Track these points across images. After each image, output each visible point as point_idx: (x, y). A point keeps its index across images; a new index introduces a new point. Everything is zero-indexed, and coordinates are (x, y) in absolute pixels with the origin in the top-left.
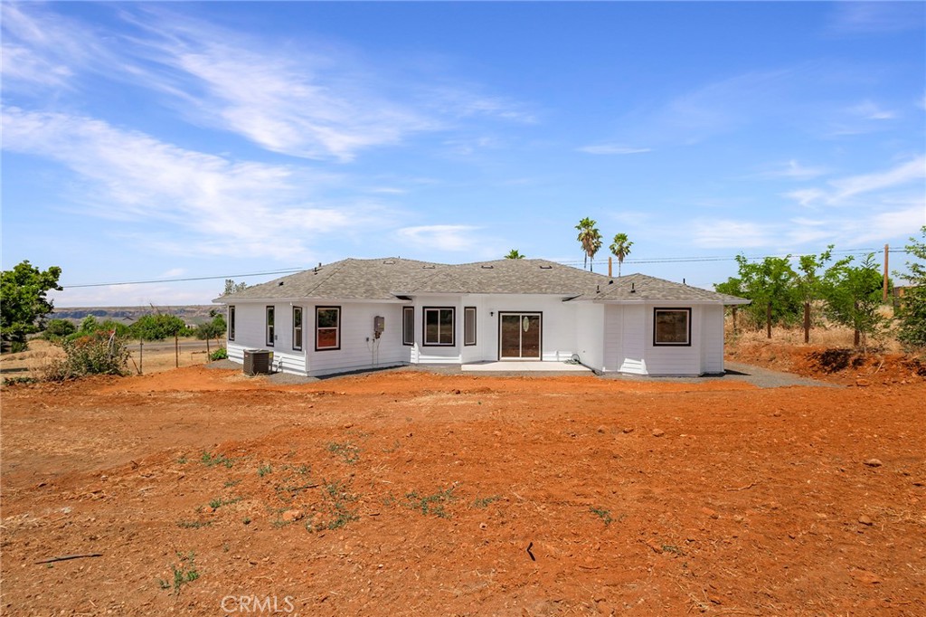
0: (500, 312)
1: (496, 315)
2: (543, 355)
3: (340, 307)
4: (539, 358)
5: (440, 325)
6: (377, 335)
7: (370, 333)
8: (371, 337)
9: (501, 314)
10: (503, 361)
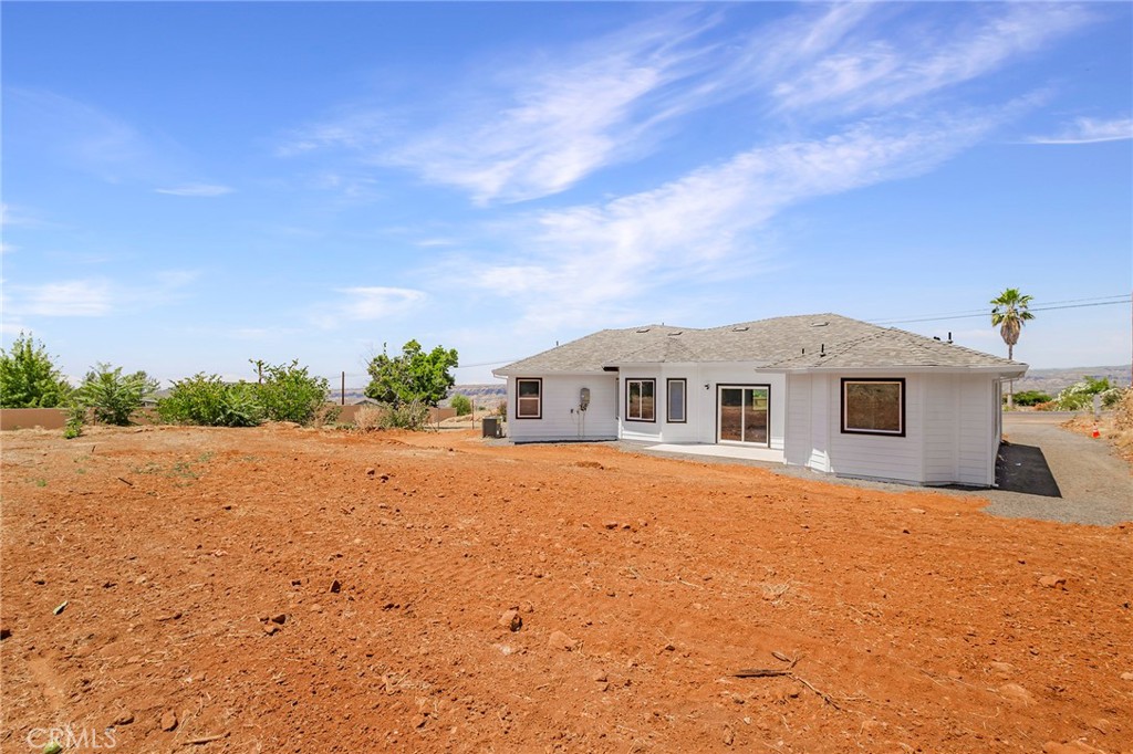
0: (718, 385)
1: (713, 388)
2: (772, 441)
3: (541, 379)
4: (766, 445)
5: (641, 398)
6: (583, 407)
7: (576, 405)
8: (576, 407)
9: (720, 388)
10: (723, 444)
